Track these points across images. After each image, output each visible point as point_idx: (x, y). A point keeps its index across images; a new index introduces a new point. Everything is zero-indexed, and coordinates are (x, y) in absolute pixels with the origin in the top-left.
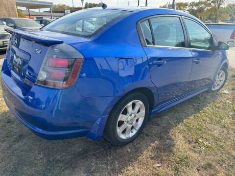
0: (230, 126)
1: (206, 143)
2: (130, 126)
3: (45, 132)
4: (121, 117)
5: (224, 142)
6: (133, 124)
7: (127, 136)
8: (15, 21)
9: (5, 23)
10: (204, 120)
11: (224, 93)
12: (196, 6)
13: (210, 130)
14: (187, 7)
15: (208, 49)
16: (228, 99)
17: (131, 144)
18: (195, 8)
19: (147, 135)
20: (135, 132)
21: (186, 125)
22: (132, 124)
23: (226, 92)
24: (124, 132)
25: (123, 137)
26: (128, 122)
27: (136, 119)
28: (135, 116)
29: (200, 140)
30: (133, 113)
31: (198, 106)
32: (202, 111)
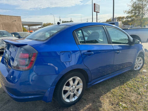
0: (144, 93)
1: (124, 105)
2: (72, 94)
3: (16, 97)
4: (65, 88)
5: (138, 105)
6: (75, 92)
7: (71, 100)
8: (20, 34)
9: (13, 35)
10: (125, 90)
11: (144, 72)
12: (130, 18)
13: (129, 96)
14: (124, 19)
15: (127, 44)
16: (145, 76)
17: (74, 106)
18: (130, 19)
19: (85, 100)
20: (76, 98)
21: (112, 93)
22: (73, 92)
23: (145, 71)
24: (68, 98)
25: (68, 101)
26: (70, 91)
27: (76, 89)
28: (76, 87)
29: (120, 103)
30: (74, 85)
31: (124, 81)
32: (126, 84)
